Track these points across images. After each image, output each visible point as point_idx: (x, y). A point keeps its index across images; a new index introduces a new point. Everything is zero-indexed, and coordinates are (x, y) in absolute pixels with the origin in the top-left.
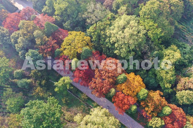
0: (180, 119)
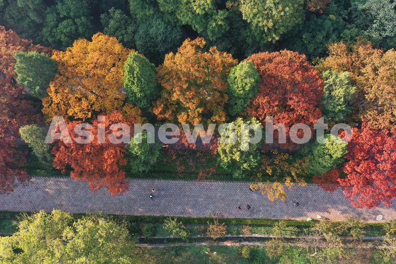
0: (298, 77)
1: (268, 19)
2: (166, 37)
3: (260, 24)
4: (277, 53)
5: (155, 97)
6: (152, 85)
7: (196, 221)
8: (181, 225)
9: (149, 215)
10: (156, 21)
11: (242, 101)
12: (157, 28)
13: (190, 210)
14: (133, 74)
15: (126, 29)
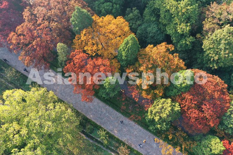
1: (216, 54)
2: (155, 35)
3: (210, 55)
4: (211, 75)
5: (131, 63)
6: (133, 56)
7: (116, 139)
8: (107, 136)
9: (94, 121)
10: (154, 25)
11: (176, 91)
12: (152, 29)
13: (116, 132)
14: (127, 46)
15: (136, 21)
